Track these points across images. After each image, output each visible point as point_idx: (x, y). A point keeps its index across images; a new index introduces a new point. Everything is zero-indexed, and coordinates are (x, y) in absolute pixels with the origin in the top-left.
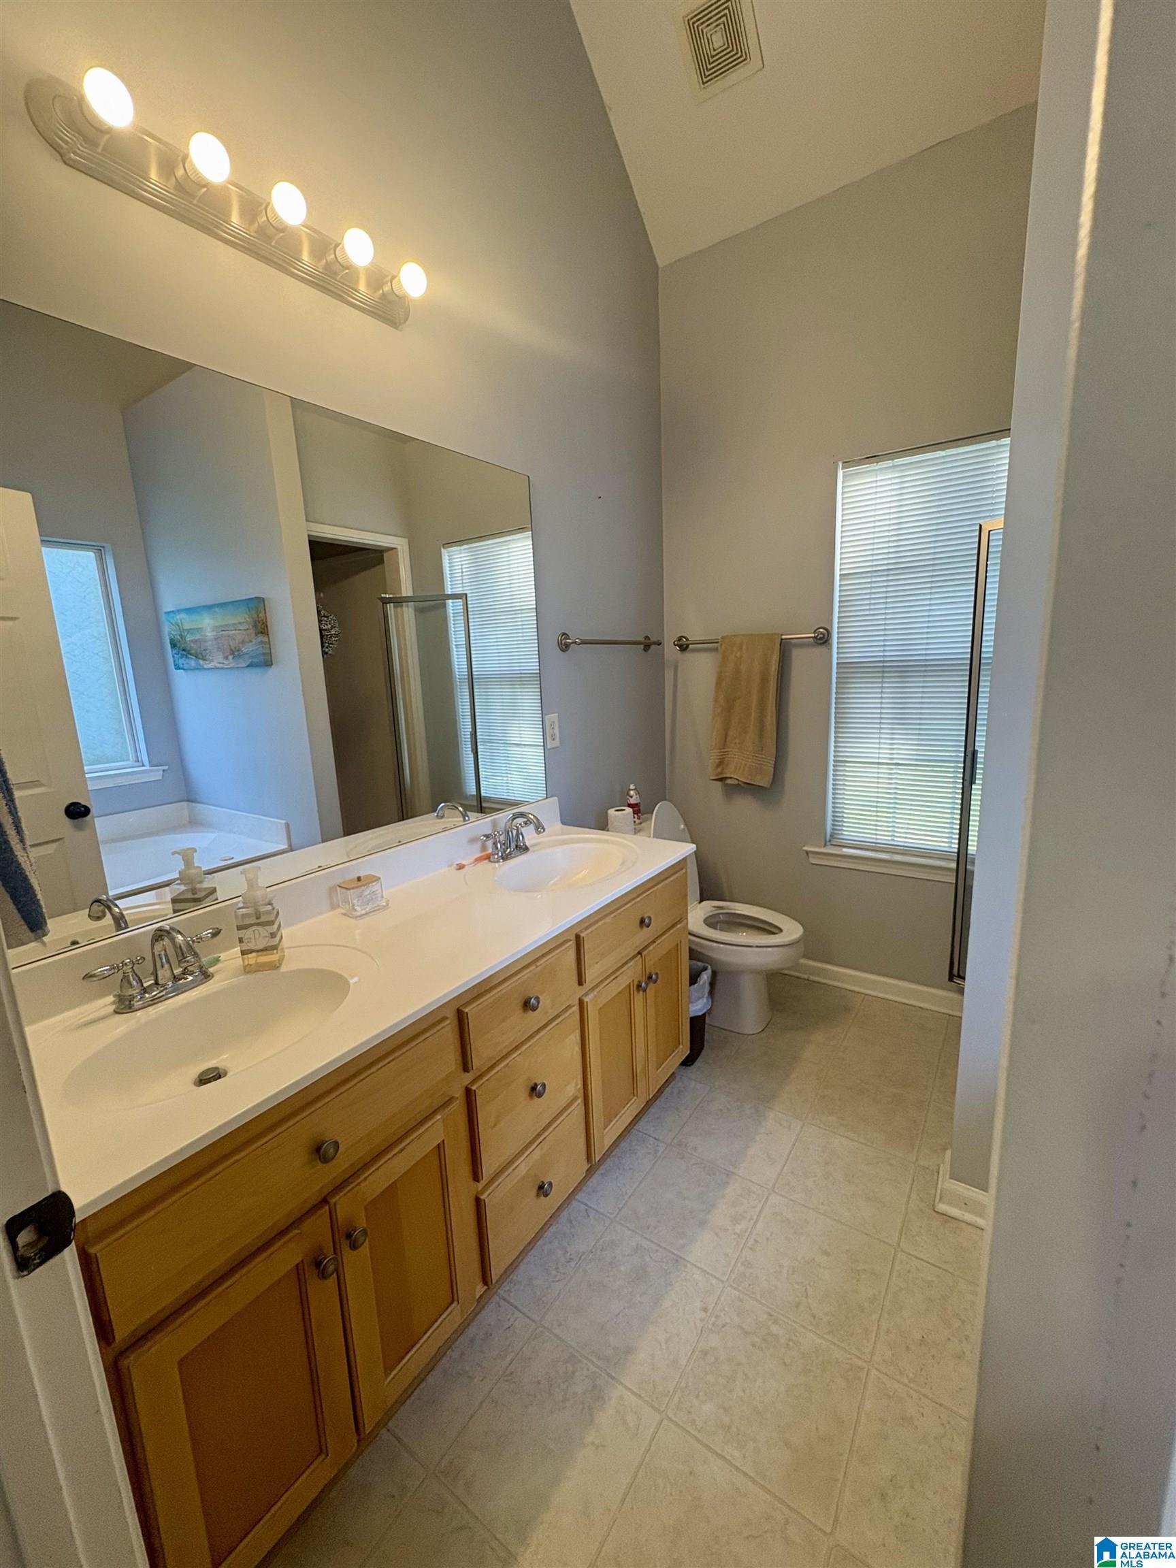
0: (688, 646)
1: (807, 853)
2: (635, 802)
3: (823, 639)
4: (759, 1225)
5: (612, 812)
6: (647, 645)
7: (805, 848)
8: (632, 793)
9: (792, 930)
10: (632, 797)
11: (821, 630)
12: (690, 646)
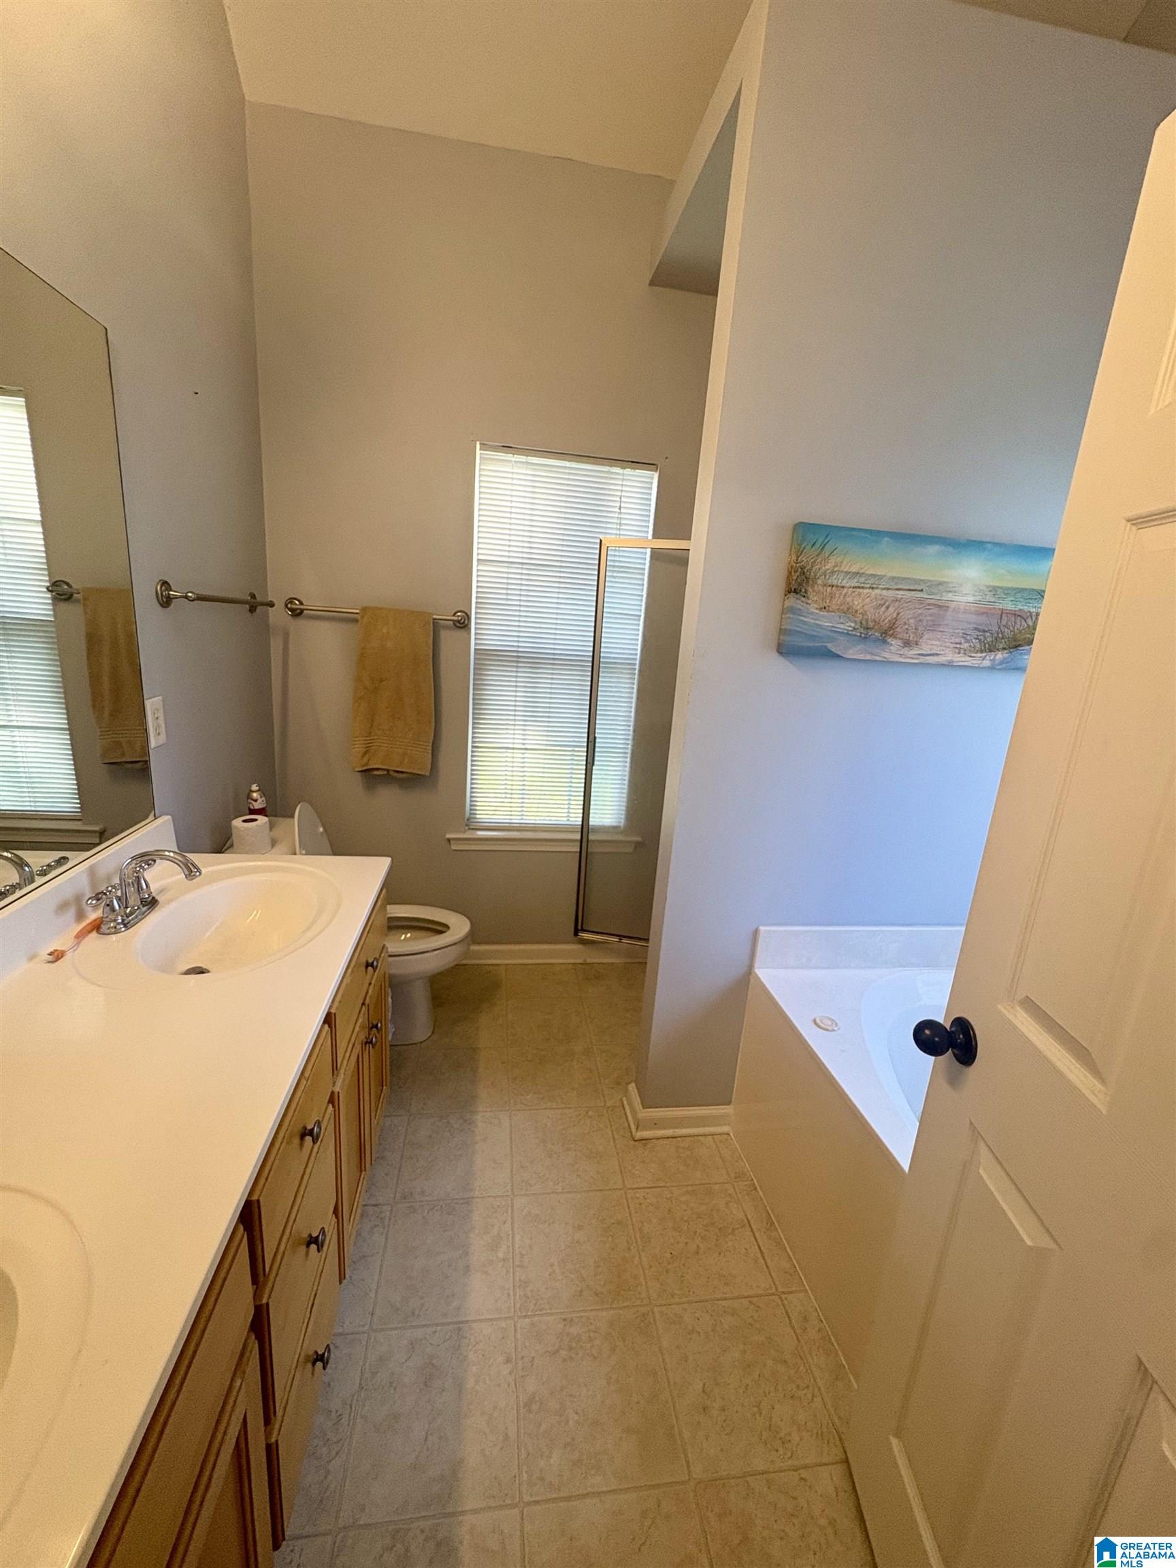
0: (302, 611)
1: (449, 840)
2: (261, 806)
3: (462, 624)
4: (517, 1237)
5: (237, 823)
6: (254, 605)
7: (448, 836)
8: (255, 795)
9: (459, 926)
10: (256, 801)
11: (459, 614)
12: (305, 612)
